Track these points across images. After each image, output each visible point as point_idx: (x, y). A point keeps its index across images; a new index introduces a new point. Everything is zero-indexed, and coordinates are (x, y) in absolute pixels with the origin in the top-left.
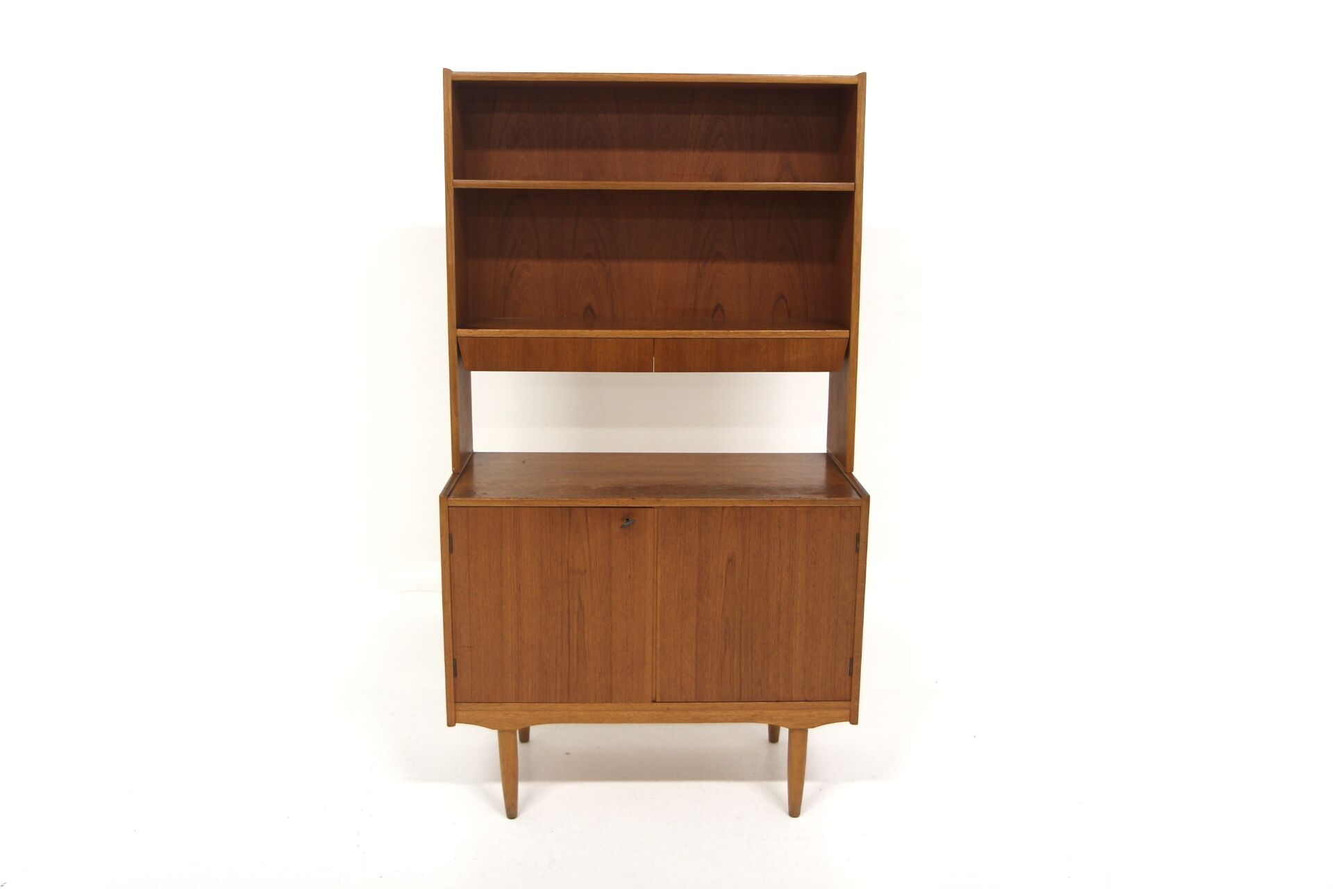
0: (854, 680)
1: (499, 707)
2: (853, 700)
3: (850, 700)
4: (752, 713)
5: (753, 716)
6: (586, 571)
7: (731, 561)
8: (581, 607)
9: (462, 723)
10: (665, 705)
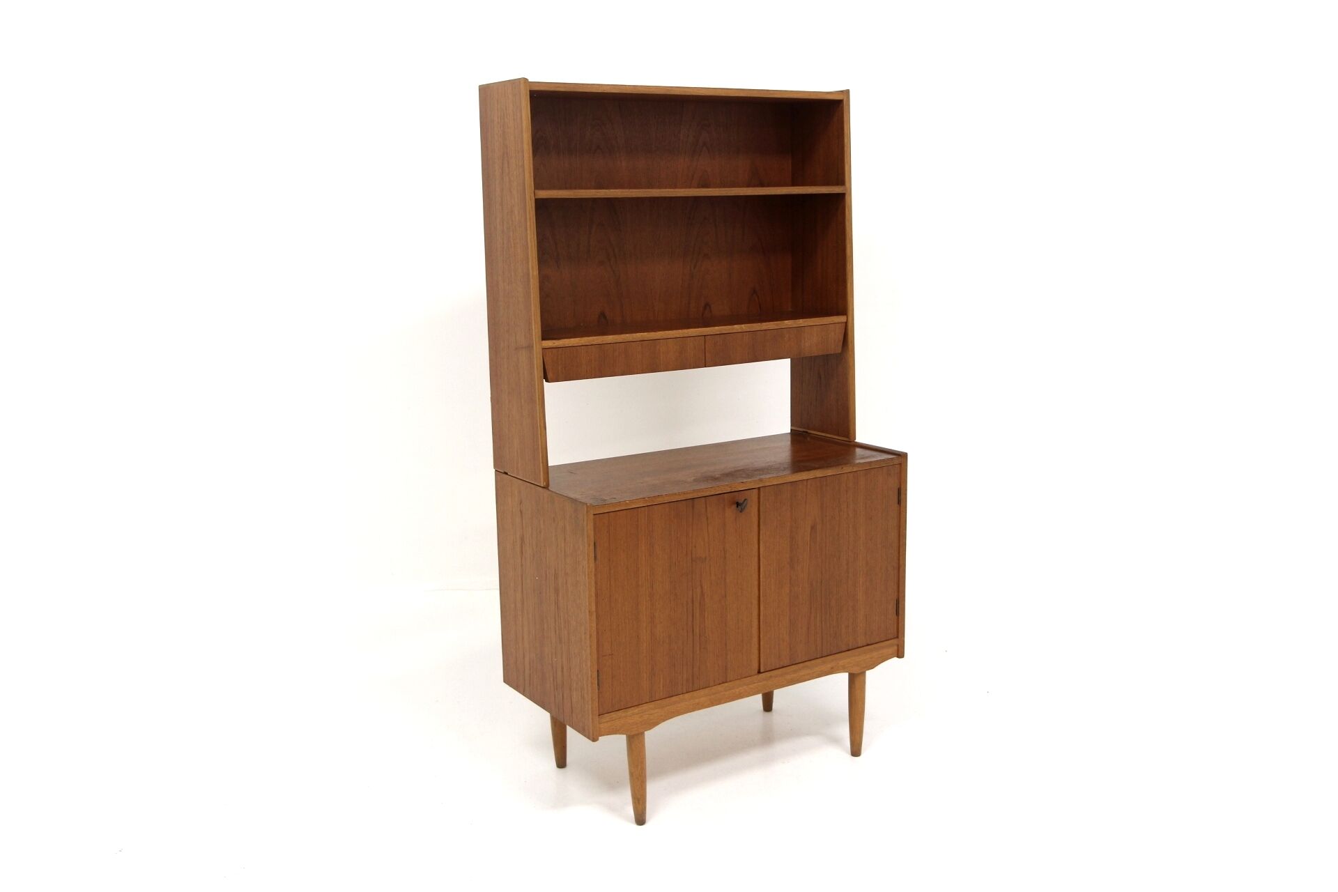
0: (900, 617)
1: (636, 710)
2: (900, 637)
3: (897, 637)
4: (829, 666)
5: (832, 668)
6: (706, 558)
7: (813, 528)
8: (702, 594)
9: (604, 735)
10: (768, 674)
